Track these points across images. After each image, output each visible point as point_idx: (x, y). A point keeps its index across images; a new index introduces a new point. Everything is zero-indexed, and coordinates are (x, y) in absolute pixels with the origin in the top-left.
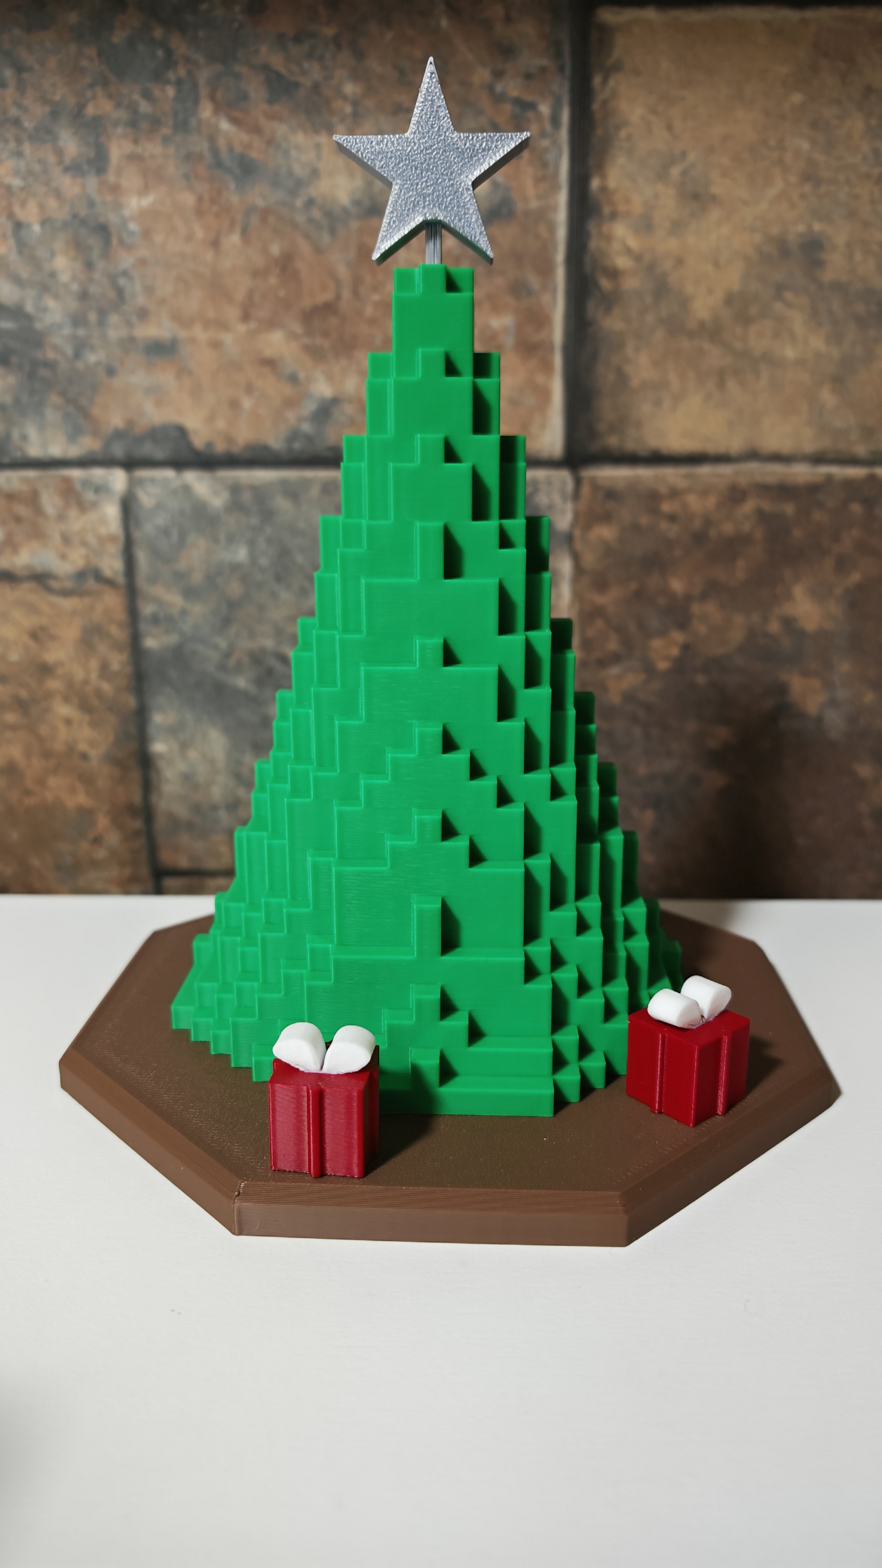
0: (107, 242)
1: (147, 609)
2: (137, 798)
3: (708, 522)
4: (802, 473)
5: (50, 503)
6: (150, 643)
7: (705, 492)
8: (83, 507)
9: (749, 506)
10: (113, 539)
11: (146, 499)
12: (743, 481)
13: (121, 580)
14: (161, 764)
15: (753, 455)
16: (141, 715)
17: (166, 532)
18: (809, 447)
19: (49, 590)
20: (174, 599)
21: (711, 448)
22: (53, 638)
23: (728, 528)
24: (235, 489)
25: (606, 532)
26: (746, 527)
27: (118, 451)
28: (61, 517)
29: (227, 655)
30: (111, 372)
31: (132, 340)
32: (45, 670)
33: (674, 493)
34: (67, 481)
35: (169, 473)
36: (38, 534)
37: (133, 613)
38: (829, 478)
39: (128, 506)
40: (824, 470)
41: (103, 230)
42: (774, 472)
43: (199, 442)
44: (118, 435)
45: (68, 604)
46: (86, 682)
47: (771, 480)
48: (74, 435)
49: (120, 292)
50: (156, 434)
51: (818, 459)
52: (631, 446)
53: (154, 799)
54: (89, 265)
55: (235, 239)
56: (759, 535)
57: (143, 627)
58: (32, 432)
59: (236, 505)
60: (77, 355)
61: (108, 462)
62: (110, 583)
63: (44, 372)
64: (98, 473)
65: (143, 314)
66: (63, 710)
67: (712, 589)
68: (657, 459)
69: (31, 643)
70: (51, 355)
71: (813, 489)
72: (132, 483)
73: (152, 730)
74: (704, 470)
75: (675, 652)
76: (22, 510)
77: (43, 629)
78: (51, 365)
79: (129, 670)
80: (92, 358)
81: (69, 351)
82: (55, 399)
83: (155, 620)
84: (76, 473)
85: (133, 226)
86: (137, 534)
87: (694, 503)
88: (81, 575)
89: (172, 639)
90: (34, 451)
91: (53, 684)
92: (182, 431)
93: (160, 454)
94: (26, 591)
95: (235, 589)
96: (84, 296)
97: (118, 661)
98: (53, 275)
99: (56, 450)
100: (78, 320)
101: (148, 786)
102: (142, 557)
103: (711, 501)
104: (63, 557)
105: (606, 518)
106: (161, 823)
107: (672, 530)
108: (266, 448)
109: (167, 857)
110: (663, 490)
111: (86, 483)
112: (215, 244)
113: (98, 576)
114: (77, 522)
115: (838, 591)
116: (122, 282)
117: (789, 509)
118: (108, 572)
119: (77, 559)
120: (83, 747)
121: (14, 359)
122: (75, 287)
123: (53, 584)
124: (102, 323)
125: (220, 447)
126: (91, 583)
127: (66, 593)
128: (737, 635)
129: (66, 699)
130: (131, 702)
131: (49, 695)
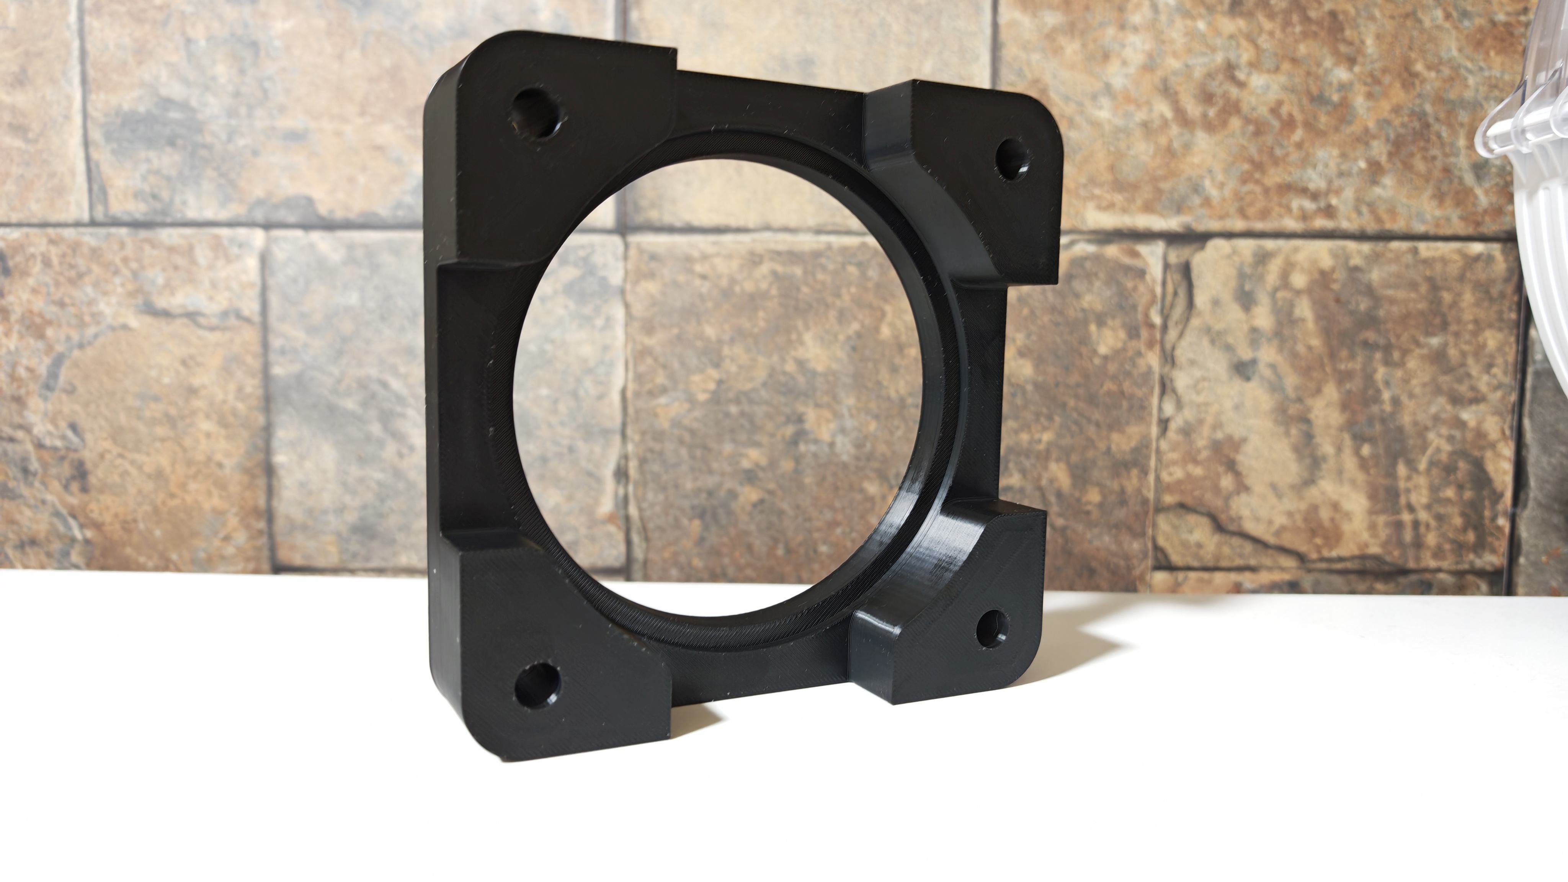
0: (257, 54)
1: (276, 343)
2: (262, 503)
3: (733, 281)
4: (807, 242)
5: (203, 255)
6: (277, 370)
7: (730, 257)
8: (229, 260)
9: (765, 269)
10: (252, 285)
11: (280, 254)
12: (759, 248)
13: (257, 318)
14: (282, 473)
15: (767, 228)
16: (268, 430)
17: (295, 281)
18: (812, 222)
19: (199, 326)
20: (298, 335)
21: (733, 223)
22: (199, 364)
23: (749, 286)
24: (351, 247)
25: (651, 287)
26: (764, 286)
27: (259, 215)
28: (211, 267)
29: (339, 381)
30: (255, 153)
31: (273, 128)
32: (192, 391)
33: (705, 257)
34: (217, 237)
35: (299, 233)
36: (191, 280)
37: (265, 345)
38: (829, 247)
39: (264, 260)
40: (824, 238)
41: (254, 45)
42: (783, 241)
43: (323, 210)
44: (260, 203)
45: (212, 337)
46: (224, 402)
47: (781, 247)
48: (226, 200)
49: (265, 92)
50: (289, 203)
51: (819, 231)
52: (668, 219)
53: (275, 503)
54: (242, 72)
55: (356, 53)
56: (774, 292)
57: (273, 357)
58: (191, 199)
59: (351, 260)
60: (230, 139)
61: (251, 224)
62: (248, 320)
63: (203, 152)
64: (242, 232)
65: (282, 109)
66: (206, 425)
67: (740, 334)
68: (690, 229)
69: (182, 369)
70: (208, 139)
71: (817, 254)
72: (269, 241)
73: (276, 444)
74: (728, 239)
75: (712, 386)
76: (179, 260)
77: (192, 357)
78: (208, 147)
79: (260, 392)
80: (241, 142)
81: (224, 136)
82: (210, 173)
83: (283, 352)
84: (224, 232)
85: (277, 43)
86: (271, 282)
87: (721, 266)
88: (225, 314)
89: (296, 368)
90: (192, 214)
91: (198, 403)
92: (310, 201)
93: (292, 219)
94: (179, 326)
95: (347, 326)
96: (237, 94)
97: (252, 385)
98: (214, 78)
99: (209, 214)
100: (232, 113)
101: (270, 492)
102: (274, 300)
103: (735, 264)
104: (211, 298)
105: (651, 275)
106: (280, 524)
107: (705, 287)
108: (375, 215)
109: (284, 555)
110: (696, 254)
111: (232, 240)
112: (340, 57)
113: (239, 316)
114: (223, 272)
115: (841, 337)
116: (267, 84)
117: (798, 271)
118: (246, 312)
119: (222, 302)
120: (219, 457)
121: (180, 142)
122: (230, 88)
123: (202, 320)
124: (250, 116)
125: (340, 215)
126: (233, 321)
127: (212, 329)
128: (761, 374)
129: (208, 416)
130: (261, 420)
131: (194, 413)
